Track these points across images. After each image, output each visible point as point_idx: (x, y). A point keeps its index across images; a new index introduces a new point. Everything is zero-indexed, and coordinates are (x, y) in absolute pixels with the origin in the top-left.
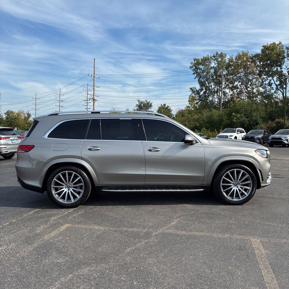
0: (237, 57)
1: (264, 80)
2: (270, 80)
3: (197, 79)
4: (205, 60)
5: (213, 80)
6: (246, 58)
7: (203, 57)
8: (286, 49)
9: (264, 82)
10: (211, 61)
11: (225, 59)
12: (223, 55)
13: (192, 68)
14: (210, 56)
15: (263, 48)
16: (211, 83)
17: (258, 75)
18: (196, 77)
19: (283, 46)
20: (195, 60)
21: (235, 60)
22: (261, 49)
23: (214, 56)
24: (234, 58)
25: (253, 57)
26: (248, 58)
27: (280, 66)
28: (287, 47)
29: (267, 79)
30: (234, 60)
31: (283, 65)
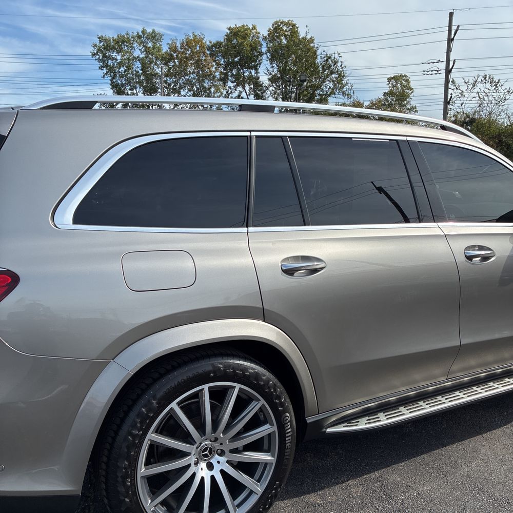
0: (183, 43)
1: (230, 92)
2: (241, 92)
3: (108, 79)
4: (123, 42)
5: (140, 83)
6: (199, 47)
7: (118, 36)
8: (263, 39)
9: (230, 93)
10: (134, 45)
11: (161, 43)
12: (155, 36)
13: (98, 57)
14: (131, 35)
15: (229, 32)
16: (136, 89)
17: (221, 80)
18: (106, 74)
19: (259, 33)
20: (101, 39)
21: (181, 49)
22: (225, 34)
23: (139, 37)
24: (178, 44)
25: (213, 46)
26: (204, 48)
27: (256, 68)
28: (264, 35)
29: (236, 90)
30: (179, 48)
31: (260, 67)
